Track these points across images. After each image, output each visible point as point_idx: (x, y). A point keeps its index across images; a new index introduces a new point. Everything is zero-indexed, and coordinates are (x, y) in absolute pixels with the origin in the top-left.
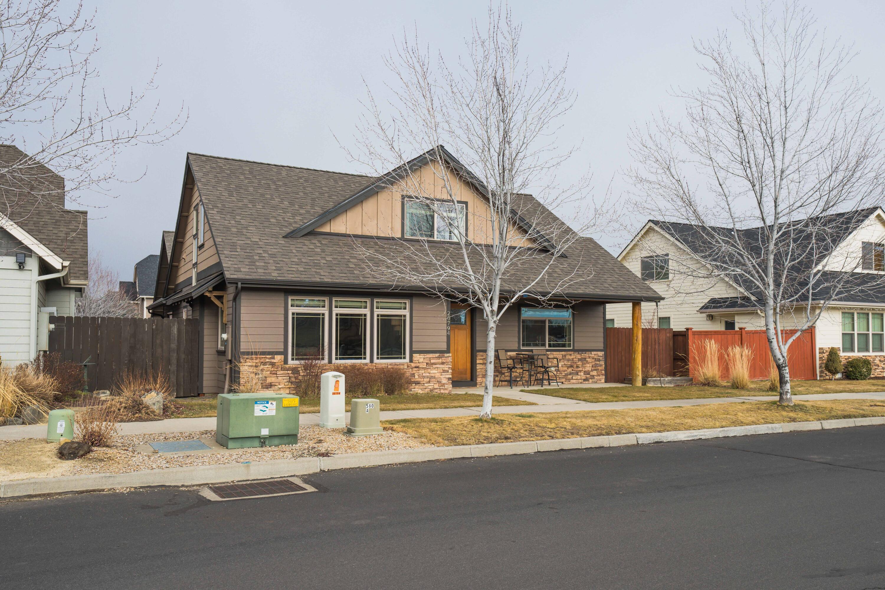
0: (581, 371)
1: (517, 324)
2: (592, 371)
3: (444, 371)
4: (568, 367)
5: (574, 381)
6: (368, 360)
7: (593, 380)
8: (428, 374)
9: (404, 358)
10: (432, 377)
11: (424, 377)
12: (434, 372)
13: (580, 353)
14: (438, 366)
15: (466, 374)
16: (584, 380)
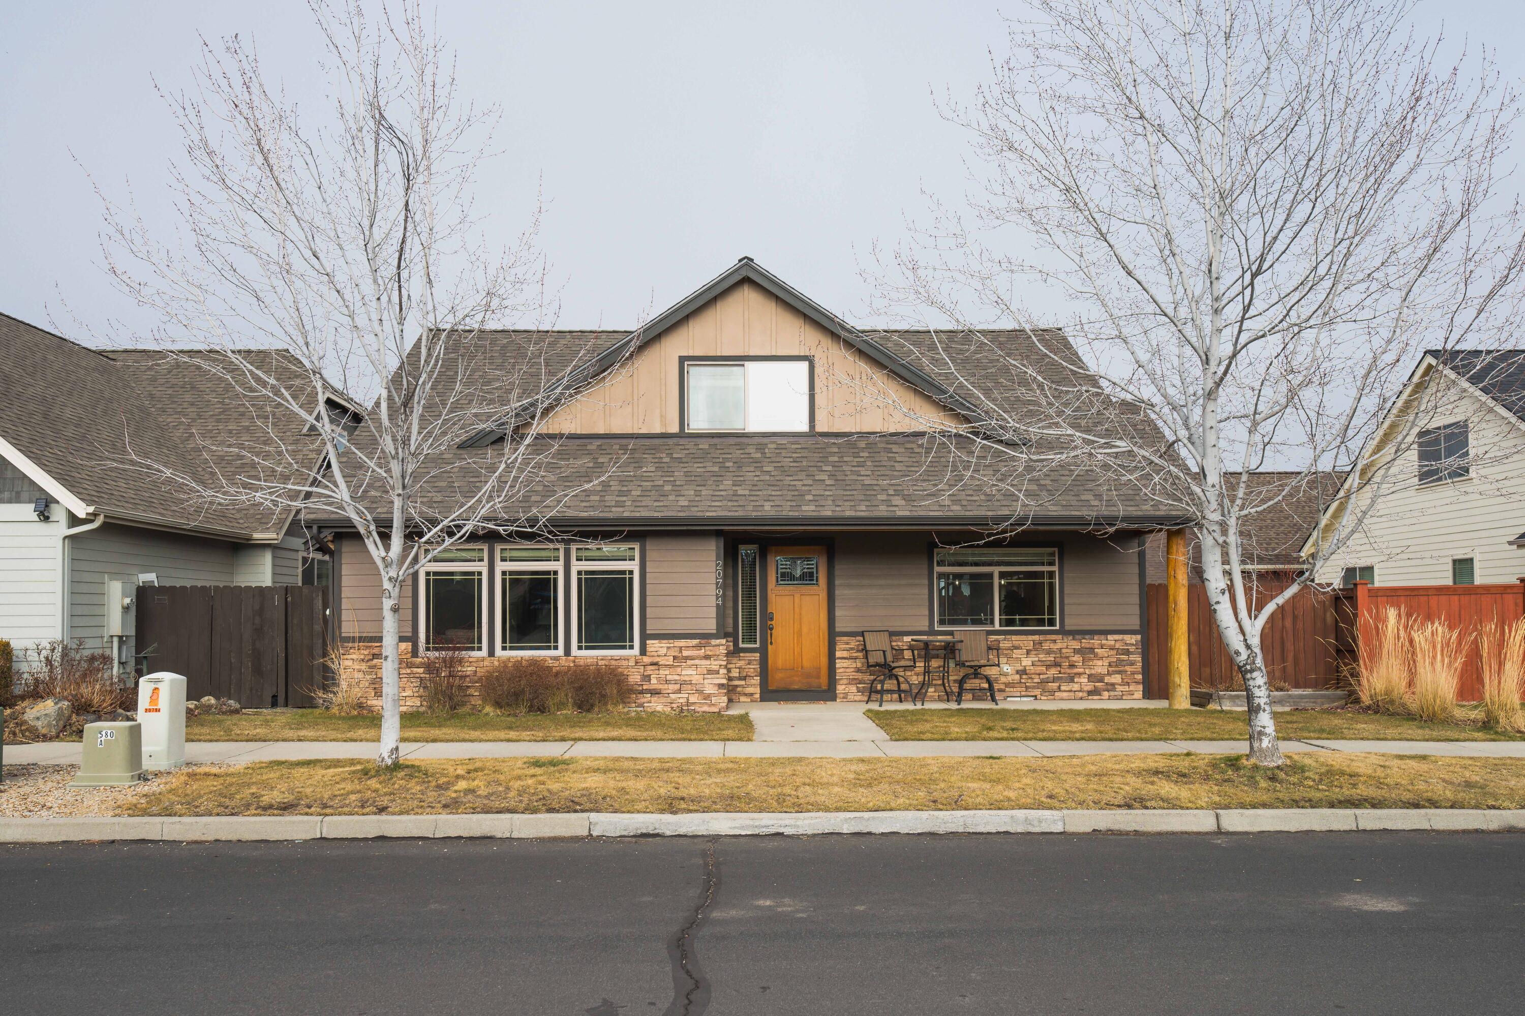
0: (1080, 674)
1: (926, 582)
2: (1109, 674)
3: (710, 672)
4: (1048, 667)
5: (1065, 695)
6: (560, 652)
7: (1112, 693)
8: (677, 677)
9: (631, 647)
10: (683, 683)
11: (667, 682)
12: (689, 673)
13: (1077, 637)
14: (697, 662)
15: (818, 677)
16: (1090, 693)
